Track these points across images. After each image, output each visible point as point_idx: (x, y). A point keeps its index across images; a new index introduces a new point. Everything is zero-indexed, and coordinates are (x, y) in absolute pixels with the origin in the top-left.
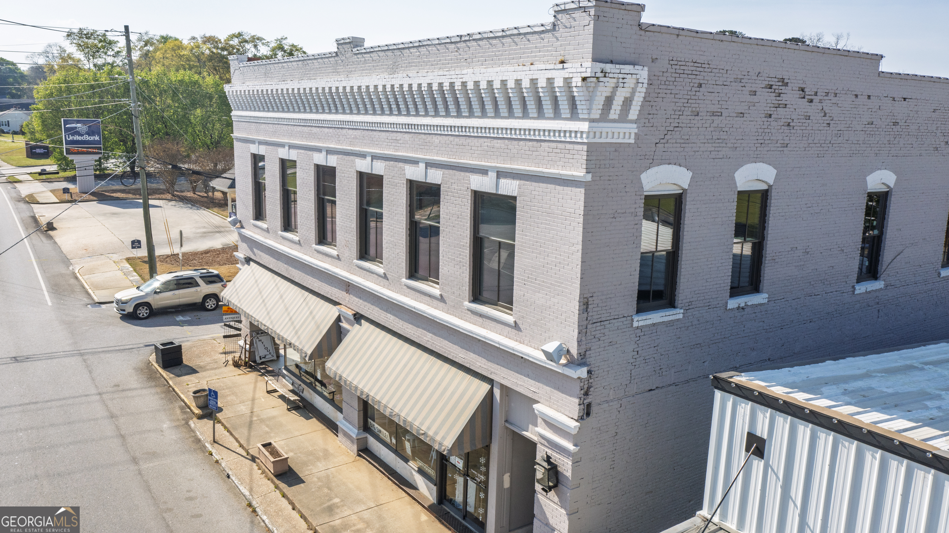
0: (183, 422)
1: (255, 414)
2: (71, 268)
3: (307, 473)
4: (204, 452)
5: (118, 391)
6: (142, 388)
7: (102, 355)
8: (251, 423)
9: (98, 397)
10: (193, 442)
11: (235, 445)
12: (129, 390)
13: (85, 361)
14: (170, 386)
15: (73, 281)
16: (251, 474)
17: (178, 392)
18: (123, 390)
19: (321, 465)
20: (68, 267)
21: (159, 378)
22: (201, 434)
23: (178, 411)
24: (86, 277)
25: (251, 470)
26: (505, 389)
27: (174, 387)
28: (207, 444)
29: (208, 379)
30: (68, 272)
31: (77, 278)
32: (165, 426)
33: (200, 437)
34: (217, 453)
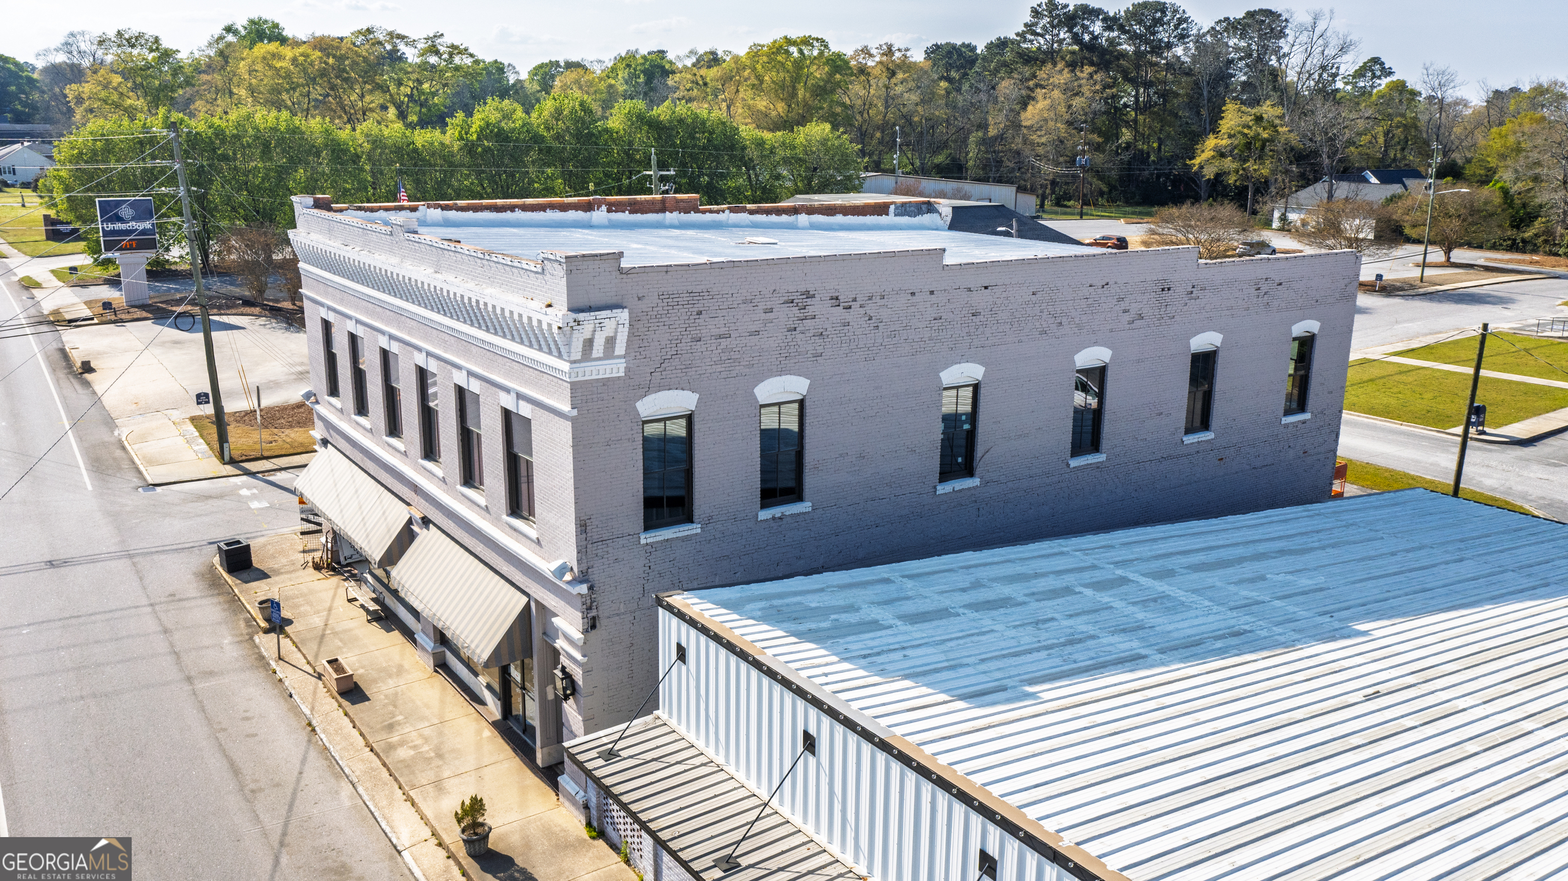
0: (247, 637)
1: (329, 627)
2: (116, 433)
3: (375, 690)
4: (267, 670)
5: (173, 601)
6: (202, 597)
7: (155, 557)
8: (323, 636)
9: (149, 609)
10: (256, 659)
11: (302, 663)
12: (187, 599)
13: (134, 564)
14: (236, 595)
15: (119, 453)
16: (315, 693)
17: (244, 601)
18: (180, 600)
19: (391, 682)
20: (112, 432)
21: (223, 584)
22: (266, 650)
23: (242, 624)
24: (136, 447)
25: (316, 689)
26: (537, 602)
27: (240, 595)
28: (271, 662)
29: (280, 586)
30: (112, 439)
31: (124, 448)
32: (226, 641)
33: (265, 654)
34: (282, 671)
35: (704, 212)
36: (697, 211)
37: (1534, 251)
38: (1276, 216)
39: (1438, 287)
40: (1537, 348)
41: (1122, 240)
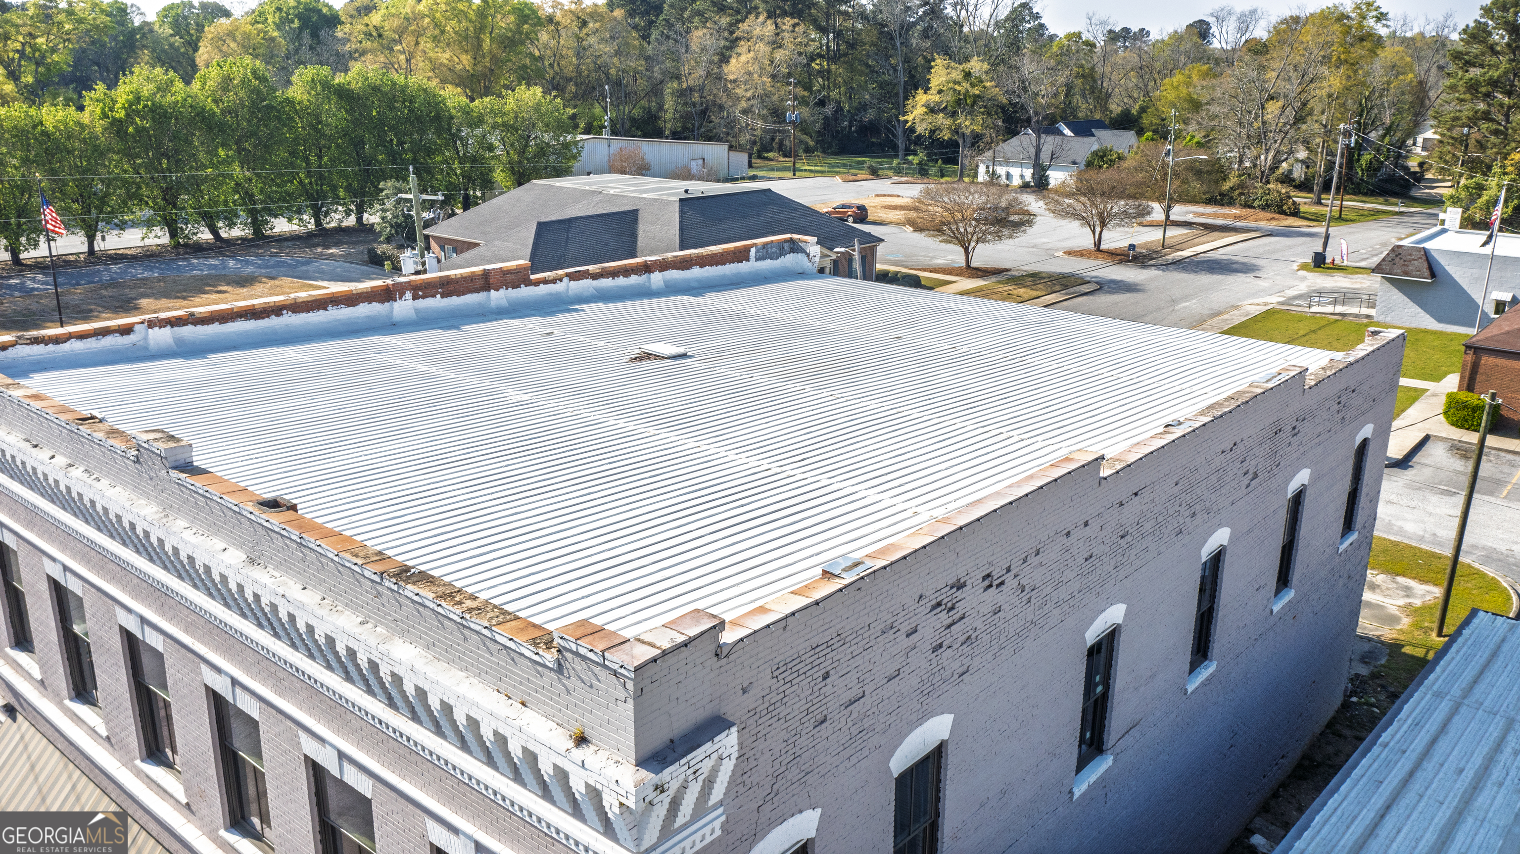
35: (537, 283)
36: (529, 283)
37: (1231, 203)
38: (982, 169)
39: (1180, 253)
40: (1320, 329)
41: (862, 208)
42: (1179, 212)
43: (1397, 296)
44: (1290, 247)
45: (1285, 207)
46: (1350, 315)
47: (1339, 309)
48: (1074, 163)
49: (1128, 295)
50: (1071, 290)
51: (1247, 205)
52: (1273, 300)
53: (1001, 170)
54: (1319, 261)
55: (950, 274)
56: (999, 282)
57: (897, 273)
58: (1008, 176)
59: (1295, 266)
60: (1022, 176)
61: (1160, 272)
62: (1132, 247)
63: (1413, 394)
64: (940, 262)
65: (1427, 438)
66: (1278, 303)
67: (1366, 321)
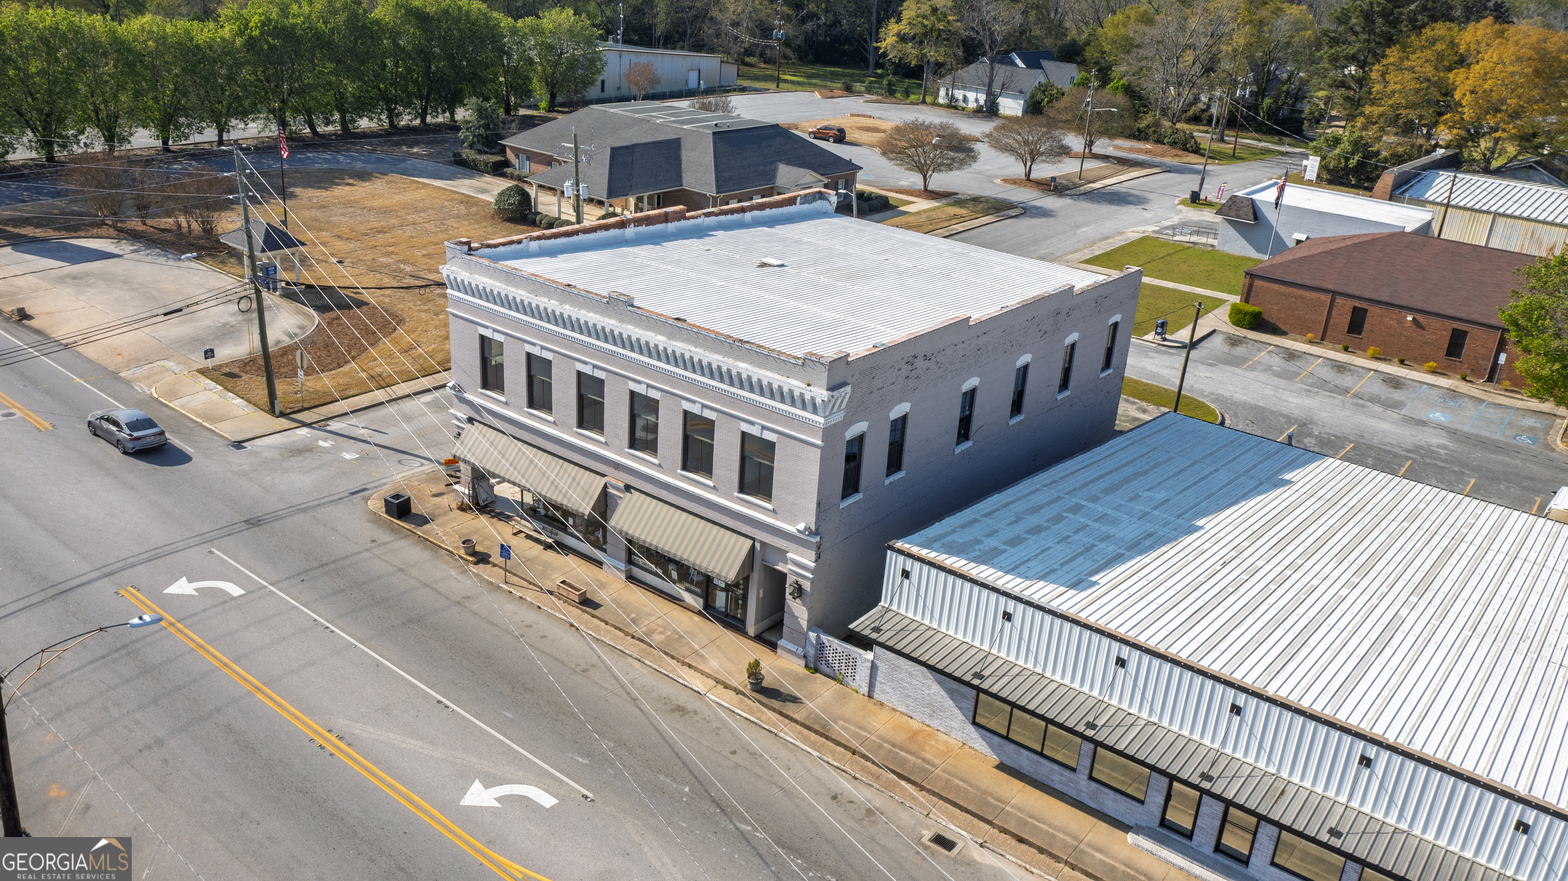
0: (466, 569)
1: (520, 556)
2: (138, 389)
3: (599, 598)
4: (504, 592)
5: (379, 545)
6: (395, 541)
8: (524, 564)
9: (370, 554)
10: (488, 585)
11: (527, 584)
12: (388, 543)
13: (314, 517)
14: (418, 535)
15: (167, 411)
16: (557, 604)
17: (431, 539)
18: (384, 544)
19: (604, 592)
20: (133, 388)
21: (401, 529)
23: (449, 559)
25: (553, 601)
26: (763, 544)
27: (422, 535)
28: (501, 585)
29: (449, 527)
30: (144, 397)
31: (166, 405)
32: (452, 573)
33: (491, 580)
34: (516, 591)
35: (688, 218)
36: (685, 218)
37: (1146, 139)
38: (942, 92)
39: (1092, 185)
40: (1176, 253)
41: (841, 131)
42: (1103, 146)
43: (1232, 232)
44: (1179, 184)
45: (1188, 146)
46: (1200, 244)
47: (1194, 239)
48: (1021, 92)
49: (1044, 219)
50: (1002, 213)
51: (1159, 141)
52: (1150, 229)
53: (959, 94)
54: (1195, 198)
55: (911, 195)
56: (949, 205)
57: (871, 193)
58: (965, 99)
59: (1177, 201)
60: (977, 100)
61: (1072, 201)
62: (1054, 179)
63: (1218, 303)
64: (903, 183)
65: (1214, 332)
66: (1154, 232)
67: (1210, 249)
